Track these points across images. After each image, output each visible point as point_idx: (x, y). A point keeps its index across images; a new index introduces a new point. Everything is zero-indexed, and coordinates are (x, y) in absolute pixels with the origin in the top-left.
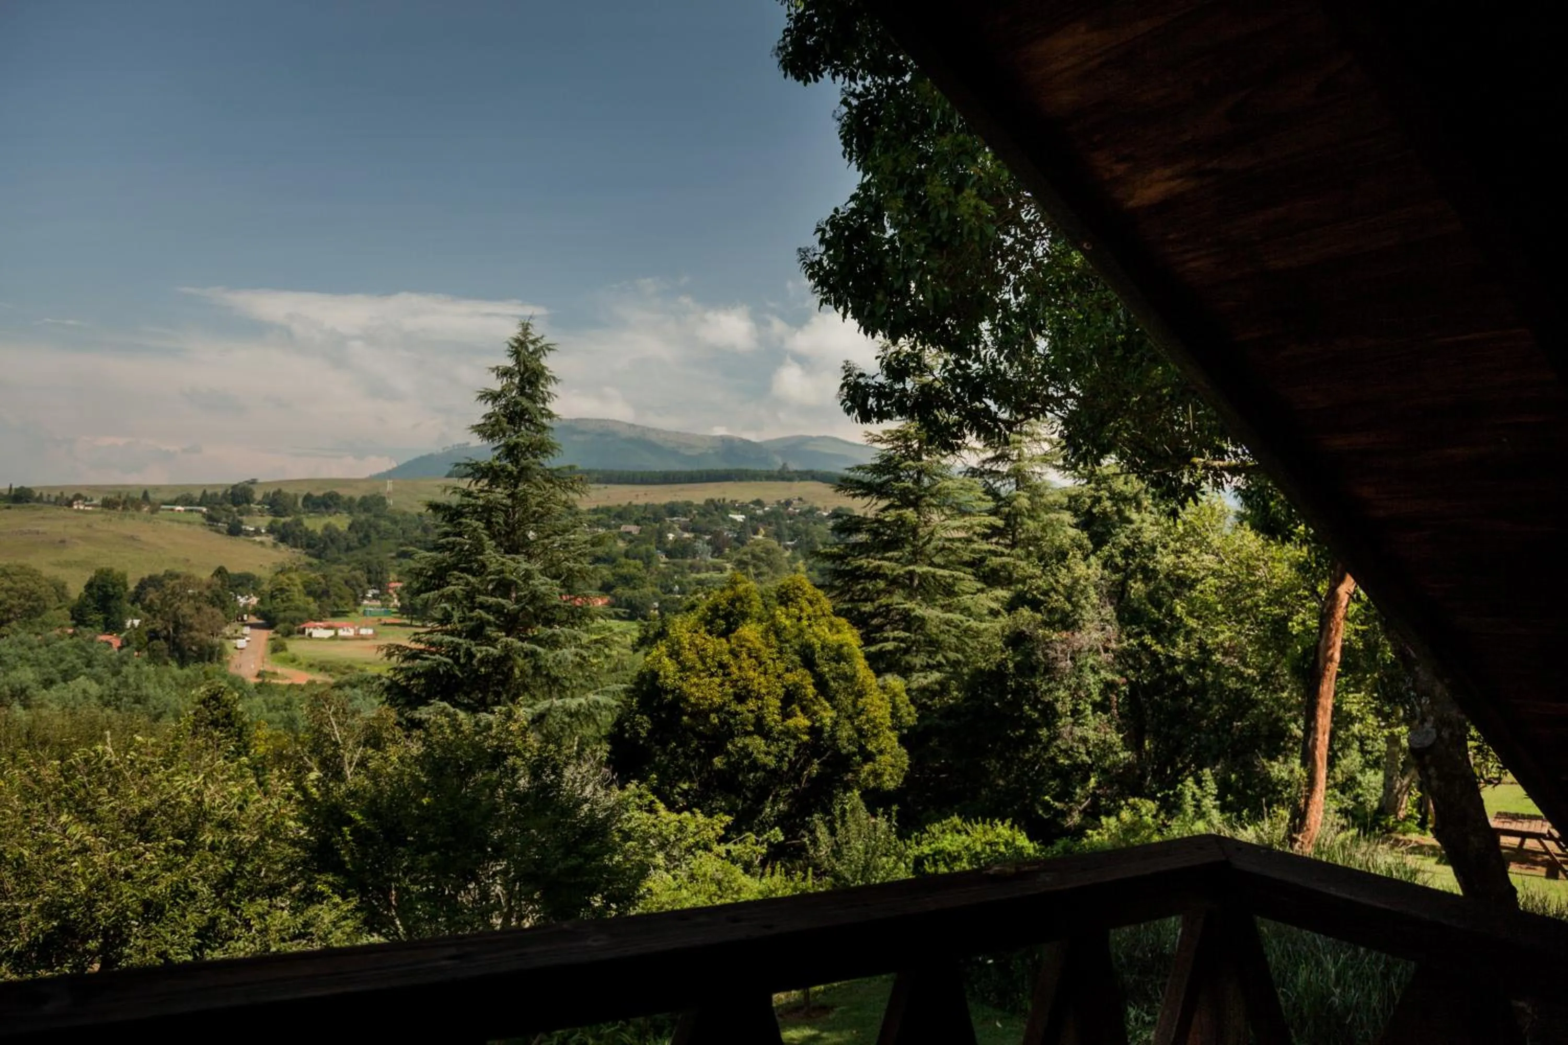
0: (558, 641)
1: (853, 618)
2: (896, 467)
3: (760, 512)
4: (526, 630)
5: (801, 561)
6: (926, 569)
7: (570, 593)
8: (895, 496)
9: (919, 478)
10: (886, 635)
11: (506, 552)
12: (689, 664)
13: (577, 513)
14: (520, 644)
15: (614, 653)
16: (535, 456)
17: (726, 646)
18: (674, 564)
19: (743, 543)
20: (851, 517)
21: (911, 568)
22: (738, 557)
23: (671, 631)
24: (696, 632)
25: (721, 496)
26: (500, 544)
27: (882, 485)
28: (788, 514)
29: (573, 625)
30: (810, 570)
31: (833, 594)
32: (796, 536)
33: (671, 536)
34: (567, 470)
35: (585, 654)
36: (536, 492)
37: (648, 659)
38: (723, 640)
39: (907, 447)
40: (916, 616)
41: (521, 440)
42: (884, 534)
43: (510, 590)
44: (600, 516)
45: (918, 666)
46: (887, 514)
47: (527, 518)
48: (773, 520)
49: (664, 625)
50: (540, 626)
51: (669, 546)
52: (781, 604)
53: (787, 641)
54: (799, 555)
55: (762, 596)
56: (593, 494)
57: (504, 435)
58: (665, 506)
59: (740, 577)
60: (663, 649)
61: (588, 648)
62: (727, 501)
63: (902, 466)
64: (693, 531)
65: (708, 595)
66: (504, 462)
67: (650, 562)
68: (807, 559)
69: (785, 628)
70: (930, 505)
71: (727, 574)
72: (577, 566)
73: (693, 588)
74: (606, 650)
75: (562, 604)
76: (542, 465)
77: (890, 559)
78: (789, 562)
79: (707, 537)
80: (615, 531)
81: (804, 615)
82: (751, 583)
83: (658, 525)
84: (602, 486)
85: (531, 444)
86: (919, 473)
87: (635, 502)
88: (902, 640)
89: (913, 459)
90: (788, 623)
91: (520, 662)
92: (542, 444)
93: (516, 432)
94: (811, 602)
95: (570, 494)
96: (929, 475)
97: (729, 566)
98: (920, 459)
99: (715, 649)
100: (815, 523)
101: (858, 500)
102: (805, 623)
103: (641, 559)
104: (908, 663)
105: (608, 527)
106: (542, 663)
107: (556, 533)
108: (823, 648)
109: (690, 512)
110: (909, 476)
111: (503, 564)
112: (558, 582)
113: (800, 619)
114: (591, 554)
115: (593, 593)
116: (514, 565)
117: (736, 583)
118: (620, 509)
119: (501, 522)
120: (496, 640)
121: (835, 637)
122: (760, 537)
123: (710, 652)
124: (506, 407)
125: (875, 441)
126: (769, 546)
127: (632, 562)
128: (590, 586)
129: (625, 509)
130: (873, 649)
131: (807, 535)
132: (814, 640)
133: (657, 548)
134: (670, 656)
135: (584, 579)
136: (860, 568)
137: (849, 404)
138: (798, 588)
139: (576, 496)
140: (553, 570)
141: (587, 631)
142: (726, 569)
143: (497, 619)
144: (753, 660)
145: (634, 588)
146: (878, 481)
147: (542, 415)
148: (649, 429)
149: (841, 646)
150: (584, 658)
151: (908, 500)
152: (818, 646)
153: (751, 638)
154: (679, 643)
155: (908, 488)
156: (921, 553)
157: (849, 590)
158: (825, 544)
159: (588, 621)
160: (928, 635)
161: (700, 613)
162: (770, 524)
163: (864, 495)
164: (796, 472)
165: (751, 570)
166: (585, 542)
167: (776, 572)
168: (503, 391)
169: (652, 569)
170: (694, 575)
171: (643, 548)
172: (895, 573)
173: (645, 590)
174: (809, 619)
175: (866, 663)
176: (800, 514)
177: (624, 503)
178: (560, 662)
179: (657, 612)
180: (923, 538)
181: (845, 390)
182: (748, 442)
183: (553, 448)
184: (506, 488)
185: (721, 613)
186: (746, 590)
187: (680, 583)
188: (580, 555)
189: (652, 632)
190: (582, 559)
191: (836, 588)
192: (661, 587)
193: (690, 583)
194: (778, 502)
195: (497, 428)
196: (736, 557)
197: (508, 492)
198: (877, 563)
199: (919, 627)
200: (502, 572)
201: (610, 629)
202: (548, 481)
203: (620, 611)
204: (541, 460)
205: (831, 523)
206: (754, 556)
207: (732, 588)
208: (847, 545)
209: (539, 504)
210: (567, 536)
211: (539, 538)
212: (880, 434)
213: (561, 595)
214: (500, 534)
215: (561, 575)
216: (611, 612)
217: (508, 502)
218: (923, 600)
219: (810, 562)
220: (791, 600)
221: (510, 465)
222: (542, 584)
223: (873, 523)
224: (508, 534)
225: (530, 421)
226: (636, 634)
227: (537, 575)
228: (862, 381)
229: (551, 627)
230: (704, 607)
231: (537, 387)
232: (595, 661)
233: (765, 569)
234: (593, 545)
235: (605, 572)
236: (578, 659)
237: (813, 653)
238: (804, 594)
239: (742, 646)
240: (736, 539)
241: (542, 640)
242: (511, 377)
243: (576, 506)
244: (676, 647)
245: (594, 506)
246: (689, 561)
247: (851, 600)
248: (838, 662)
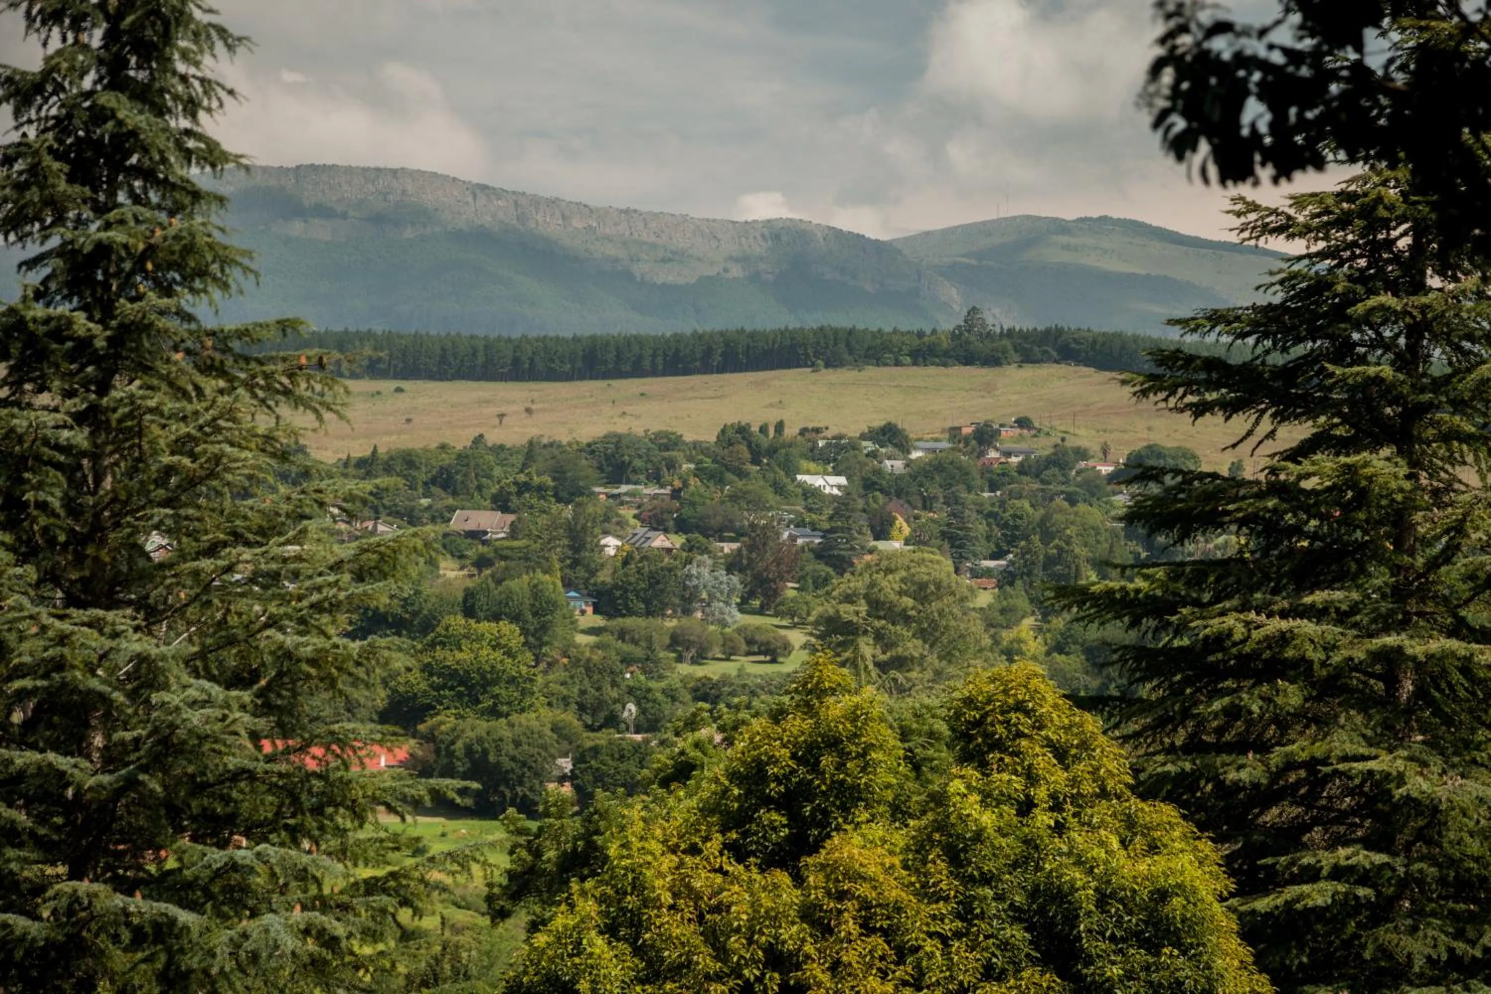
0: (245, 889)
1: (1200, 806)
2: (1339, 313)
3: (894, 465)
4: (137, 852)
5: (1029, 622)
6: (1439, 644)
7: (286, 732)
8: (1332, 407)
9: (1413, 347)
10: (1307, 860)
11: (72, 601)
12: (670, 955)
13: (306, 474)
14: (119, 900)
15: (430, 923)
16: (167, 291)
17: (791, 896)
18: (622, 635)
19: (841, 565)
20: (1189, 477)
21: (1391, 640)
22: (829, 609)
23: (613, 851)
24: (694, 850)
25: (772, 417)
26: (51, 577)
27: (1289, 373)
28: (986, 470)
29: (295, 835)
30: (1060, 648)
31: (1132, 727)
32: (1012, 540)
33: (611, 544)
34: (274, 334)
35: (340, 930)
36: (170, 405)
37: (541, 939)
38: (783, 878)
39: (1375, 249)
40: (1408, 799)
41: (118, 236)
42: (1297, 530)
43: (87, 725)
44: (383, 481)
45: (1419, 963)
46: (1306, 466)
47: (143, 490)
48: (935, 490)
49: (590, 833)
50: (185, 842)
51: (604, 577)
52: (965, 758)
53: (987, 880)
54: (1020, 599)
55: (905, 734)
56: (358, 411)
57: (59, 220)
58: (590, 449)
59: (834, 674)
60: (589, 907)
61: (345, 907)
62: (791, 431)
63: (1360, 308)
64: (682, 526)
65: (730, 732)
66: (63, 309)
67: (544, 627)
68: (1046, 616)
69: (979, 836)
70: (1449, 436)
71: (792, 664)
72: (311, 644)
73: (682, 711)
74: (405, 915)
75: (261, 767)
76: (189, 318)
77: (1318, 614)
78: (990, 625)
79: (728, 548)
80: (430, 530)
81: (1041, 793)
82: (869, 691)
83: (568, 512)
84: (388, 385)
85: (151, 249)
86: (1415, 332)
87: (493, 437)
88: (1364, 877)
89: (1394, 288)
90: (988, 819)
91: (119, 959)
92: (189, 249)
93: (100, 210)
94: (1061, 754)
95: (285, 410)
96: (1447, 338)
97: (797, 637)
98: (1420, 288)
99: (755, 905)
100: (1072, 500)
101: (1213, 422)
102: (1043, 819)
103: (515, 618)
104: (1384, 951)
105: (411, 517)
106: (192, 961)
107: (237, 538)
108: (1103, 900)
109: (672, 465)
110: (1379, 342)
111: (63, 639)
112: (246, 696)
113: (1026, 807)
114: (353, 605)
115: (364, 729)
116: (96, 641)
117: (820, 692)
118: (447, 459)
119: (56, 503)
120: (39, 889)
121: (1142, 867)
122: (896, 545)
123: (741, 914)
124: (62, 125)
125: (1267, 230)
126: (922, 573)
127: (485, 627)
128: (351, 708)
129: (461, 457)
130: (1263, 904)
131: (1047, 536)
132: (1077, 875)
133: (568, 584)
134: (610, 930)
135: (332, 683)
136: (1220, 640)
137: (1179, 124)
138: (1020, 707)
139: (301, 419)
140: (231, 658)
141: (341, 854)
142: (787, 648)
143: (41, 819)
144: (878, 942)
145: (494, 713)
146: (1277, 359)
147: (187, 155)
148: (536, 201)
149: (1162, 895)
150: (331, 942)
151: (1378, 420)
152: (1086, 897)
153: (873, 870)
154: (638, 886)
155: (1378, 380)
156: (1423, 593)
157: (1185, 714)
158: (1103, 565)
159: (343, 819)
160: (1452, 862)
161: (707, 790)
162: (927, 504)
163: (1231, 408)
164: (1010, 334)
165: (867, 649)
166: (337, 567)
167: (947, 656)
168: (47, 74)
169: (552, 652)
170: (685, 669)
171: (520, 584)
172: (1337, 658)
173: (523, 720)
174: (1057, 807)
175: (1245, 953)
176: (1022, 469)
177: (461, 441)
178: (254, 957)
179: (567, 790)
180: (1427, 543)
181: (1168, 76)
182: (857, 241)
183: (225, 262)
184: (69, 394)
185: (774, 789)
186: (853, 716)
187: (640, 696)
188: (317, 607)
189: (551, 854)
190: (325, 619)
191: (1145, 706)
192: (582, 708)
193: (672, 695)
194: (954, 432)
195: (33, 194)
196: (820, 608)
197: (76, 404)
198: (1277, 625)
199: (1420, 835)
200: (60, 665)
201: (417, 848)
202: (210, 369)
203: (450, 785)
204: (186, 300)
205: (1122, 500)
206: (877, 607)
207: (808, 709)
208: (1177, 570)
209: (180, 446)
210: (274, 547)
211: (183, 556)
212: (1284, 206)
213: (255, 736)
214: (52, 542)
215: (255, 676)
216: (421, 789)
217: (80, 437)
218: (1432, 744)
219: (1059, 622)
220: (998, 745)
221: (80, 317)
222: (193, 704)
223: (1261, 496)
224: (77, 541)
225: (148, 175)
226: (502, 861)
227: (178, 674)
228: (1222, 46)
229: (223, 845)
230: (719, 770)
231: (166, 62)
232: (367, 950)
233: (913, 647)
234: (359, 577)
235: (399, 662)
236: (311, 945)
237: (1072, 919)
238: (1039, 725)
239: (841, 896)
240: (820, 554)
241: (190, 885)
242: (76, 27)
243: (302, 450)
244: (631, 901)
245: (360, 450)
246: (671, 624)
247: (1193, 747)
248: (1154, 948)
